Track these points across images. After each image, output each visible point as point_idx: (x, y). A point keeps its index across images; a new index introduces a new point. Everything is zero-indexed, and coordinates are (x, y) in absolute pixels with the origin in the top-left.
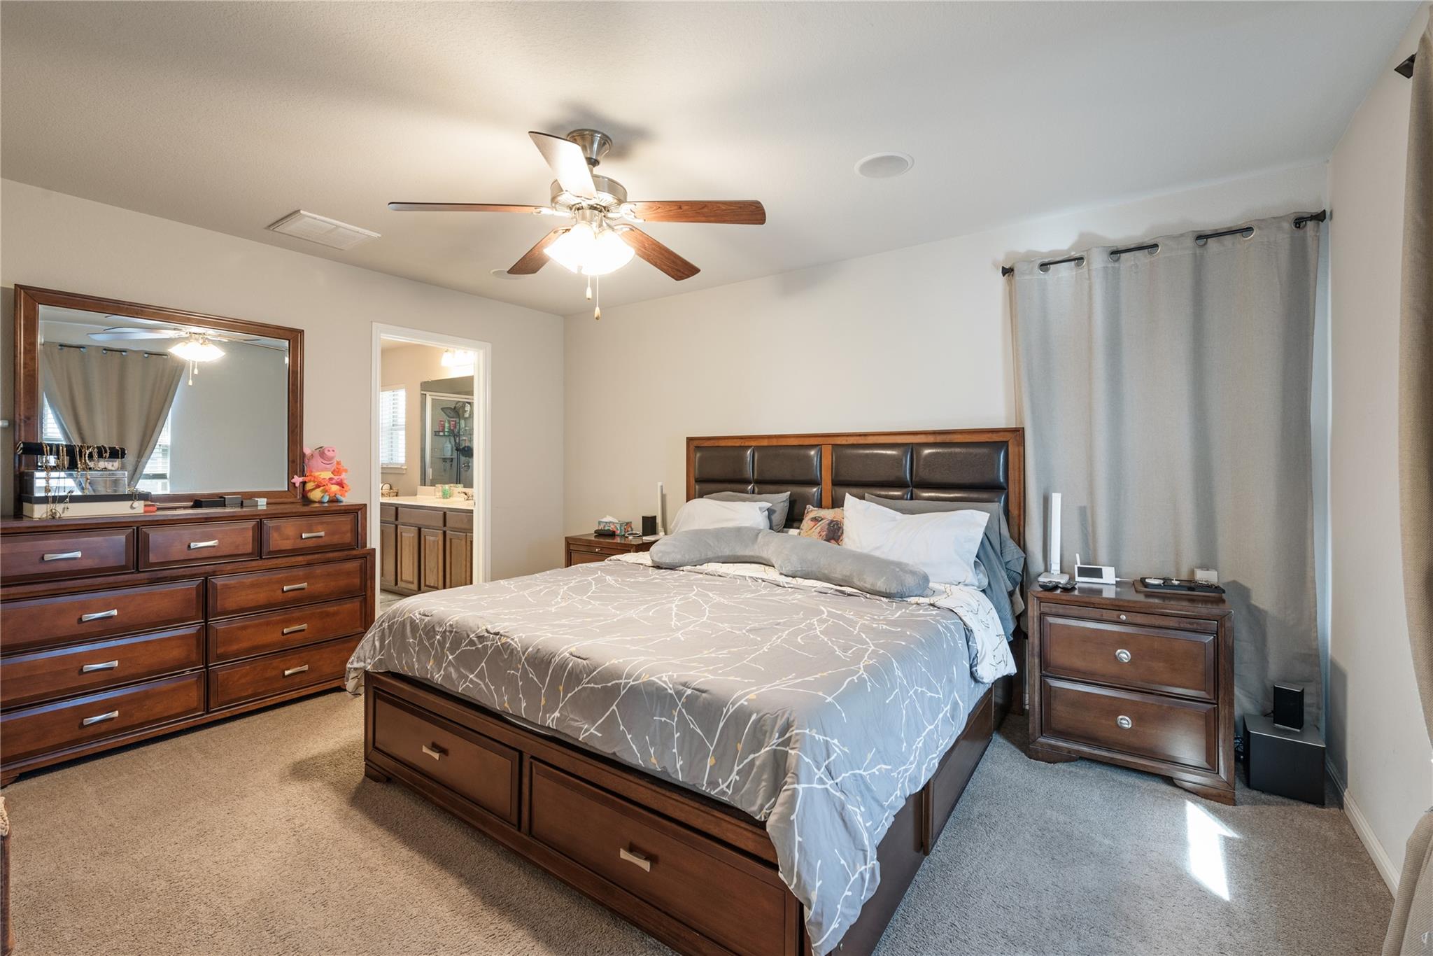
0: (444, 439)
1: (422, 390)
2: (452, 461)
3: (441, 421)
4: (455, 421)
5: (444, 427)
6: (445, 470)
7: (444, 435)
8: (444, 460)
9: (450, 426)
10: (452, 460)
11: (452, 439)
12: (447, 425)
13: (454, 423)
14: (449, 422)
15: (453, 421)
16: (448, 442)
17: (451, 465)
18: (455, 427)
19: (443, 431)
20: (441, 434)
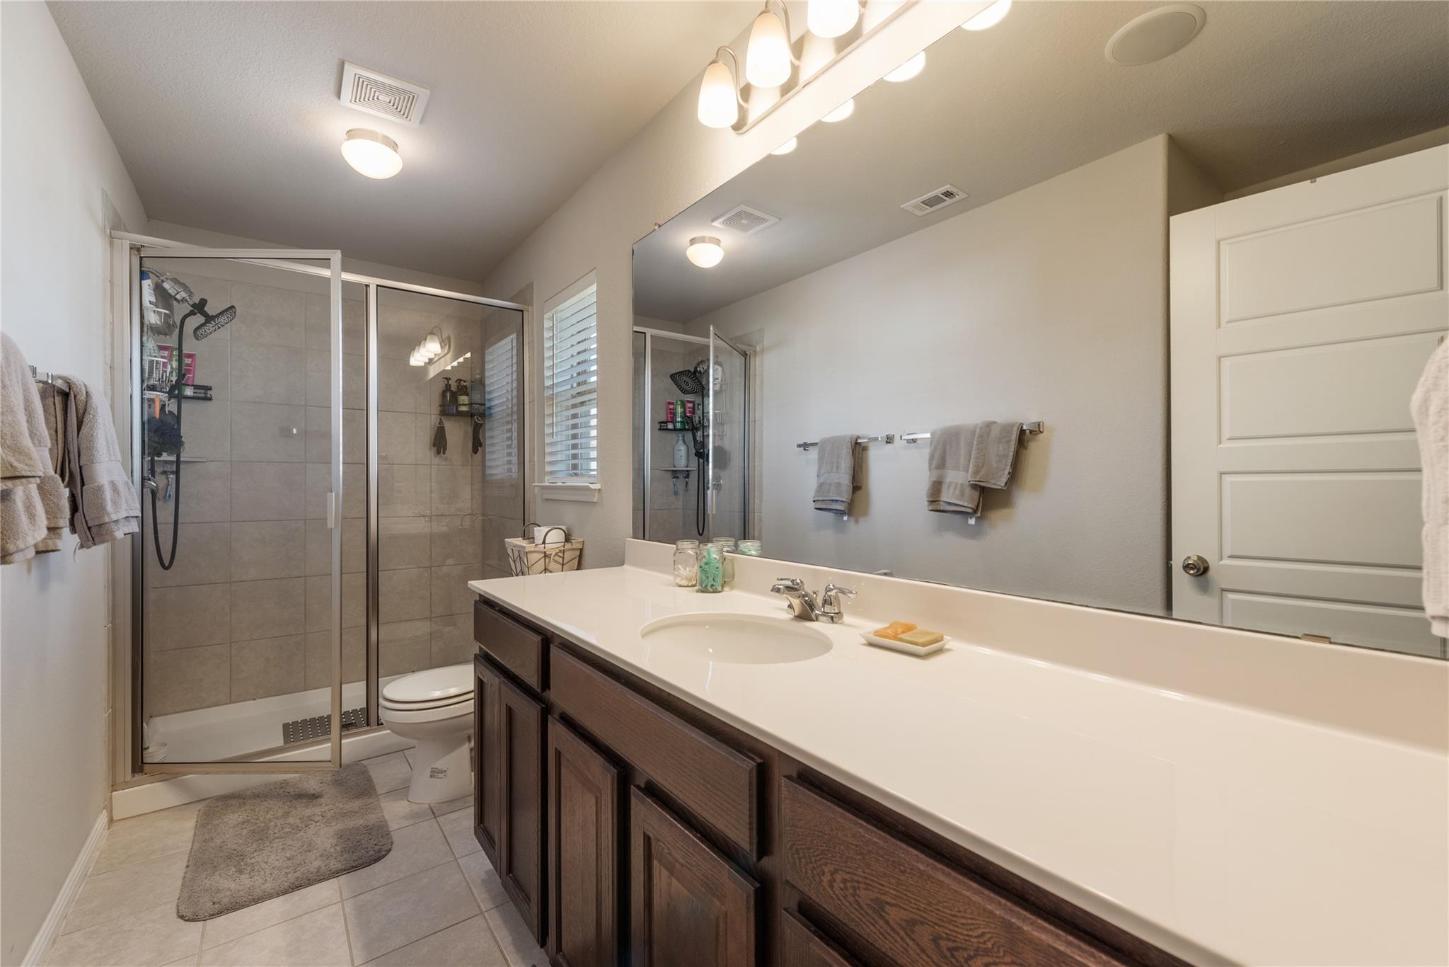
0: (673, 436)
1: (636, 323)
2: (687, 476)
3: (670, 403)
4: (693, 402)
5: (673, 414)
6: (676, 493)
7: (675, 430)
8: (675, 474)
9: (684, 412)
10: (687, 474)
11: (689, 436)
12: (679, 410)
13: (690, 405)
14: (683, 404)
15: (689, 402)
16: (681, 442)
17: (687, 483)
18: (693, 412)
19: (673, 421)
20: (670, 426)
